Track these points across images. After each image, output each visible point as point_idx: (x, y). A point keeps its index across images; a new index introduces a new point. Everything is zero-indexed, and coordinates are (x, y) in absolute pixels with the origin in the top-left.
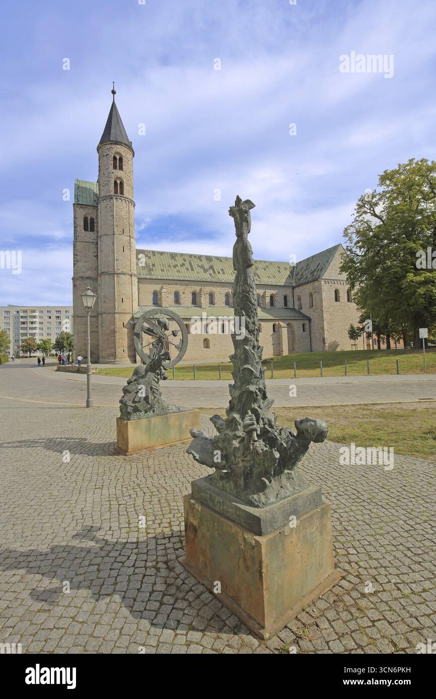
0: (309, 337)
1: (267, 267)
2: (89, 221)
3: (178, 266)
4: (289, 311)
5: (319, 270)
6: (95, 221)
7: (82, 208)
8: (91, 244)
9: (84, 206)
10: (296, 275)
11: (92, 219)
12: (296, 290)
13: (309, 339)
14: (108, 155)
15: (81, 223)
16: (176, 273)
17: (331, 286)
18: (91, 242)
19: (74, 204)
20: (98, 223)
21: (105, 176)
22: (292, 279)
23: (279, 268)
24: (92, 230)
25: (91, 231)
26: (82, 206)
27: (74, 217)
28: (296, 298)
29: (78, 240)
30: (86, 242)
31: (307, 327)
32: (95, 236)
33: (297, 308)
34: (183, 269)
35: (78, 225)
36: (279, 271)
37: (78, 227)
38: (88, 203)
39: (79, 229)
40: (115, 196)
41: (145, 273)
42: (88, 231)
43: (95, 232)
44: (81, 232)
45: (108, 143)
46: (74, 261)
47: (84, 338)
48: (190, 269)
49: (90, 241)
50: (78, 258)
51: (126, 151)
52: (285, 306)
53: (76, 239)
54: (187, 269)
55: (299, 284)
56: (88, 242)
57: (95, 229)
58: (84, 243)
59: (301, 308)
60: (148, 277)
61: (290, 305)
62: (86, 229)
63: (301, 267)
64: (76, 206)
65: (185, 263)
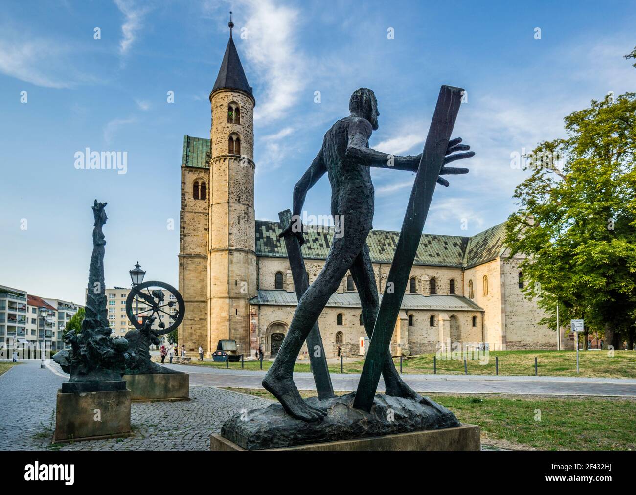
0: (481, 334)
1: (429, 242)
2: (200, 187)
3: (309, 242)
4: (456, 299)
5: (498, 246)
6: (207, 187)
7: (191, 171)
8: (202, 214)
9: (194, 169)
10: (470, 253)
11: (204, 184)
12: (467, 272)
13: (481, 337)
14: (222, 105)
15: (190, 189)
16: (307, 250)
17: (513, 267)
18: (201, 213)
19: (182, 167)
20: (209, 189)
21: (219, 131)
22: (463, 257)
23: (446, 243)
24: (203, 197)
25: (202, 199)
26: (191, 169)
27: (182, 183)
28: (467, 282)
29: (186, 210)
30: (195, 213)
31: (478, 320)
32: (206, 205)
33: (467, 296)
34: (316, 245)
35: (187, 192)
36: (446, 248)
37: (187, 194)
38: (200, 165)
39: (187, 196)
40: (229, 156)
41: (266, 250)
42: (198, 199)
43: (206, 200)
44: (190, 200)
45: (223, 90)
46: (181, 235)
47: (190, 326)
48: (324, 244)
49: (200, 210)
50: (186, 231)
51: (245, 99)
52: (450, 293)
53: (184, 209)
54: (321, 245)
55: (471, 264)
56: (197, 213)
57: (207, 196)
58: (193, 214)
59: (472, 296)
60: (271, 255)
61: (458, 292)
62: (196, 196)
63: (476, 242)
64: (184, 169)
65: (319, 237)
